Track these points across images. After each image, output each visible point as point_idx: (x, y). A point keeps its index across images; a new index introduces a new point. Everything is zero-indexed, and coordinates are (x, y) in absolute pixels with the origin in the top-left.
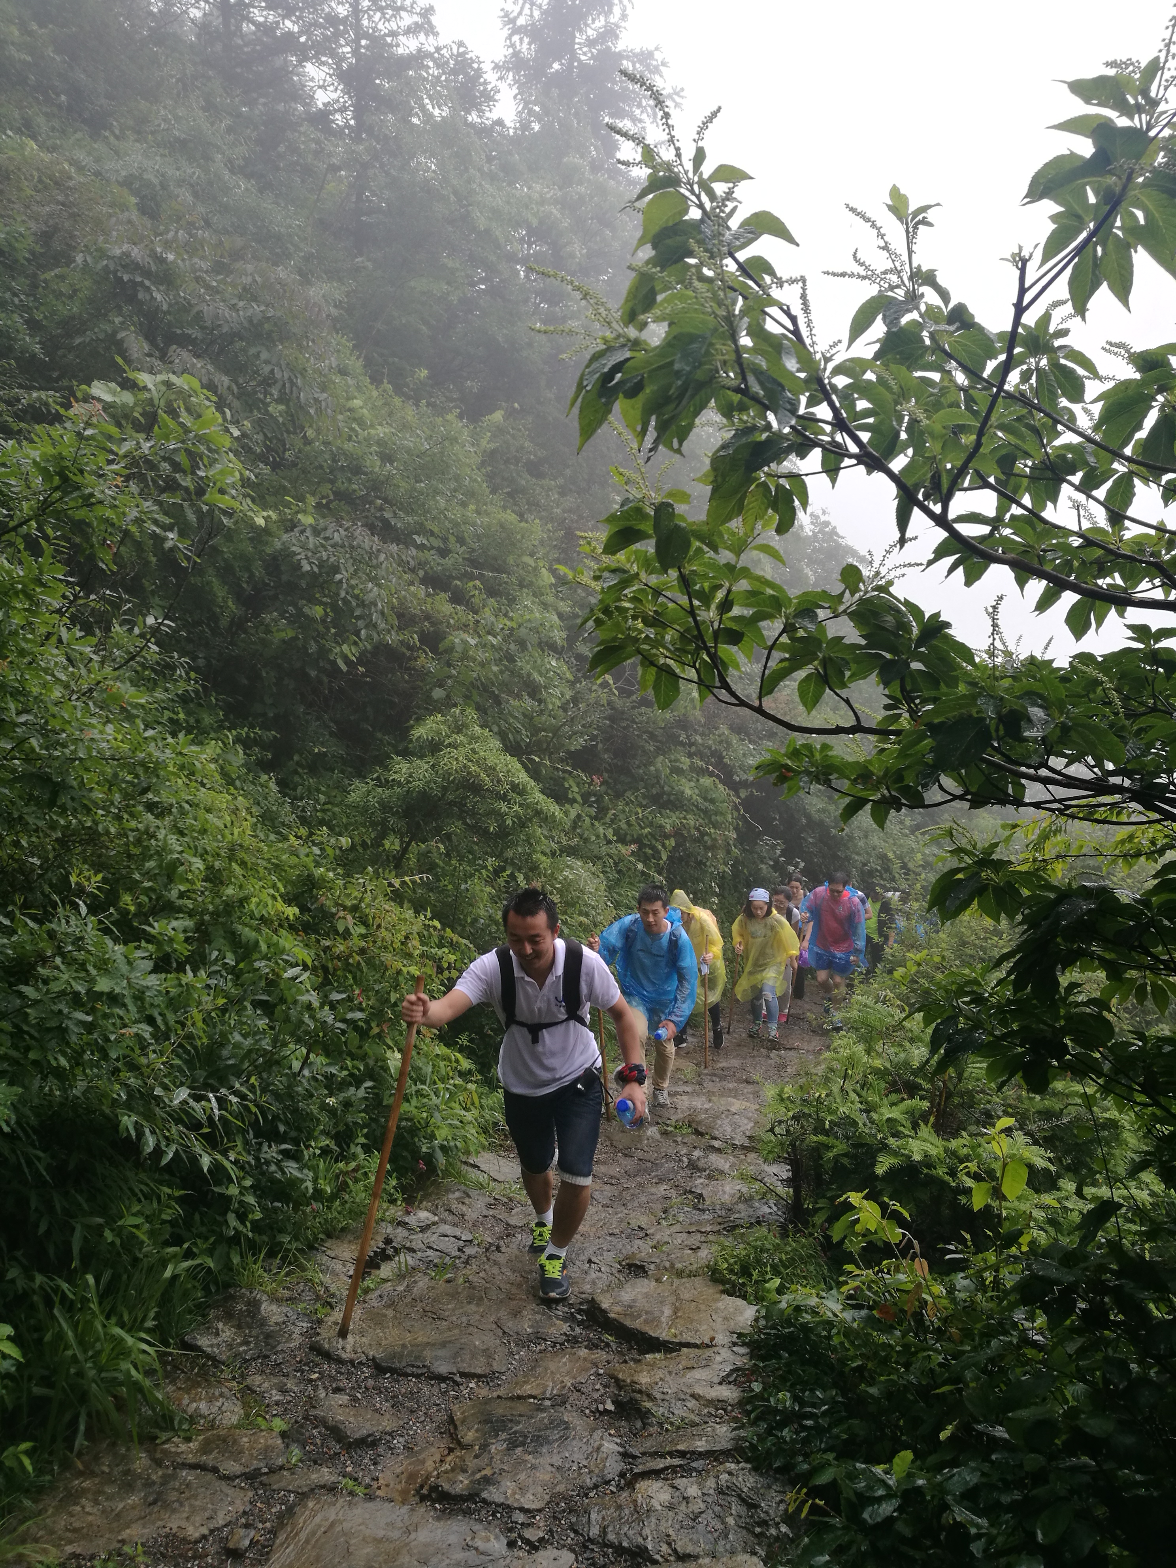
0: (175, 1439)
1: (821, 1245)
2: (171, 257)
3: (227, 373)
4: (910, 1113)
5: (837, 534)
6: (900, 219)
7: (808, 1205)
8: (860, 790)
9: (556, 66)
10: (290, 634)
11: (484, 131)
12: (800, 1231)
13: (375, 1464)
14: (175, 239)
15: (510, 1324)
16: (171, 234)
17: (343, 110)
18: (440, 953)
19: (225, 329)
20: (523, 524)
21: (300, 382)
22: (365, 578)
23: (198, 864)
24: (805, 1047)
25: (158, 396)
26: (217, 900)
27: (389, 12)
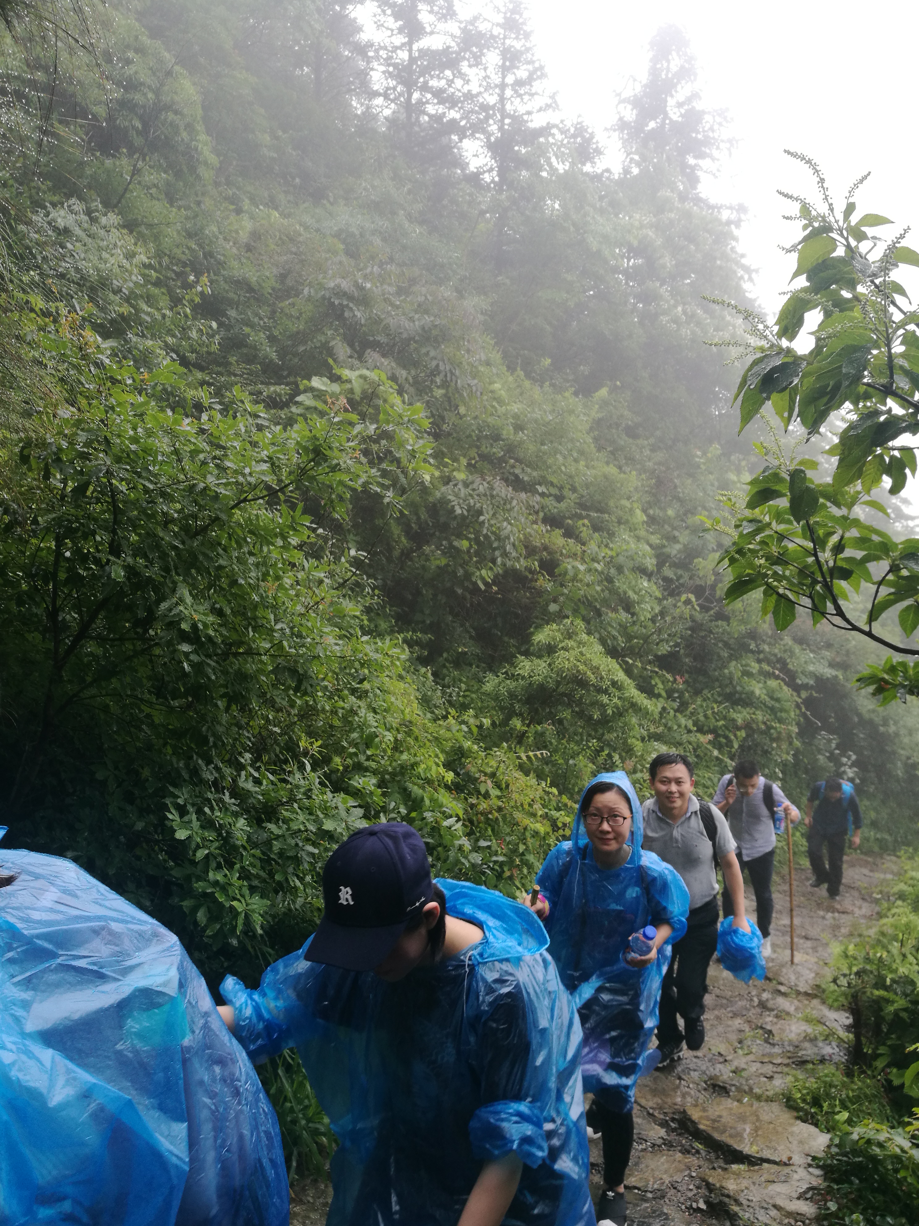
1: (883, 1086)
2: (368, 285)
3: (404, 367)
7: (868, 1050)
9: (652, 124)
10: (443, 562)
11: (596, 178)
12: (864, 1072)
14: (372, 273)
16: (369, 269)
17: (491, 170)
18: (558, 814)
19: (405, 336)
20: (622, 475)
21: (457, 373)
22: (501, 518)
23: (389, 737)
24: (857, 912)
25: (357, 386)
26: (394, 764)
27: (526, 98)
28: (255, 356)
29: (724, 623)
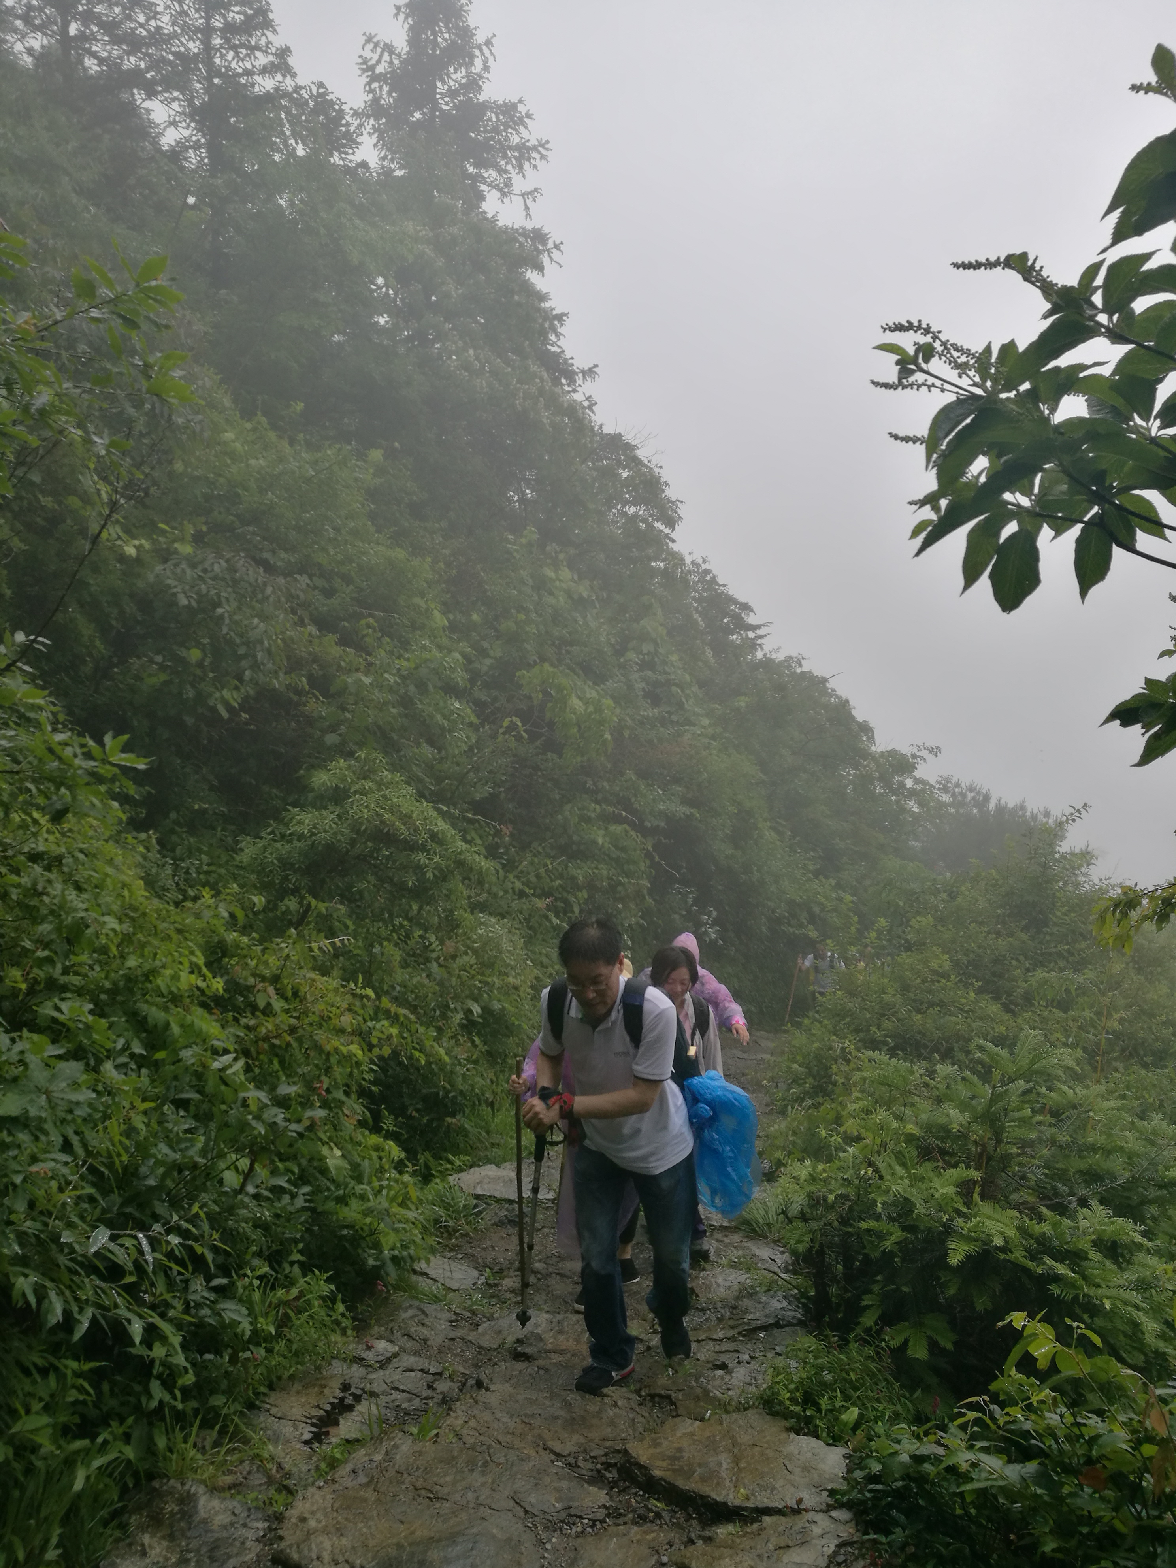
5: (717, 584)
9: (417, 115)
10: (163, 680)
11: (347, 173)
17: (196, 147)
18: (378, 1026)
22: (248, 612)
23: (112, 924)
26: (113, 976)
27: (243, 51)
29: (556, 755)
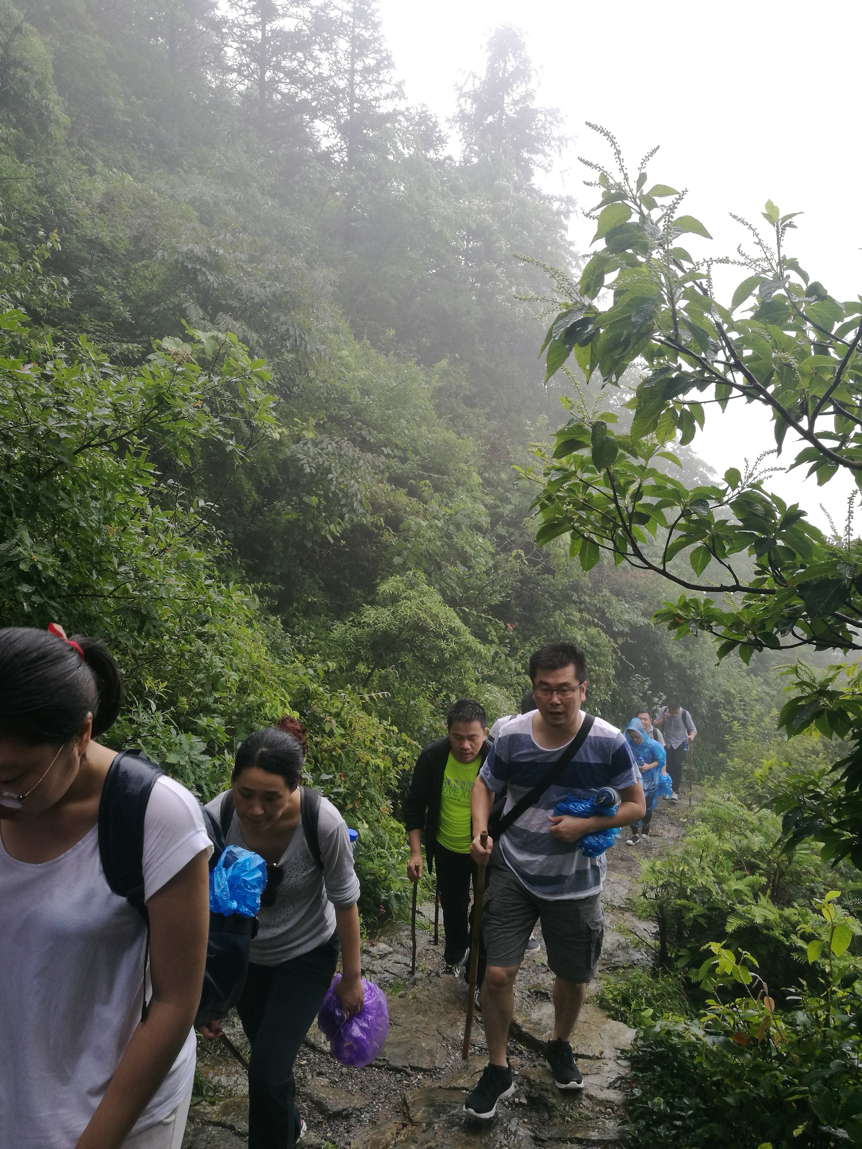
0: (204, 1103)
1: (683, 984)
2: (221, 252)
3: (256, 331)
4: (752, 886)
6: (772, 223)
7: (671, 955)
8: (733, 634)
9: (490, 119)
10: (295, 516)
11: (439, 164)
12: (666, 972)
13: (348, 1132)
14: (224, 239)
15: (448, 1032)
16: (222, 236)
17: (340, 151)
18: (398, 750)
19: (256, 301)
21: (307, 338)
22: (348, 477)
23: (235, 676)
24: (666, 835)
25: (209, 347)
26: (241, 705)
27: (374, 84)
28: (109, 315)
29: (550, 577)
